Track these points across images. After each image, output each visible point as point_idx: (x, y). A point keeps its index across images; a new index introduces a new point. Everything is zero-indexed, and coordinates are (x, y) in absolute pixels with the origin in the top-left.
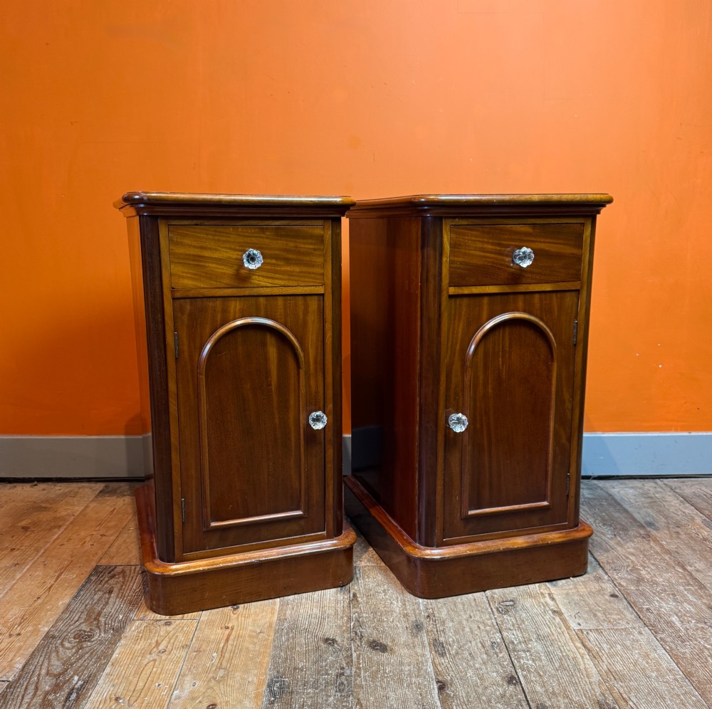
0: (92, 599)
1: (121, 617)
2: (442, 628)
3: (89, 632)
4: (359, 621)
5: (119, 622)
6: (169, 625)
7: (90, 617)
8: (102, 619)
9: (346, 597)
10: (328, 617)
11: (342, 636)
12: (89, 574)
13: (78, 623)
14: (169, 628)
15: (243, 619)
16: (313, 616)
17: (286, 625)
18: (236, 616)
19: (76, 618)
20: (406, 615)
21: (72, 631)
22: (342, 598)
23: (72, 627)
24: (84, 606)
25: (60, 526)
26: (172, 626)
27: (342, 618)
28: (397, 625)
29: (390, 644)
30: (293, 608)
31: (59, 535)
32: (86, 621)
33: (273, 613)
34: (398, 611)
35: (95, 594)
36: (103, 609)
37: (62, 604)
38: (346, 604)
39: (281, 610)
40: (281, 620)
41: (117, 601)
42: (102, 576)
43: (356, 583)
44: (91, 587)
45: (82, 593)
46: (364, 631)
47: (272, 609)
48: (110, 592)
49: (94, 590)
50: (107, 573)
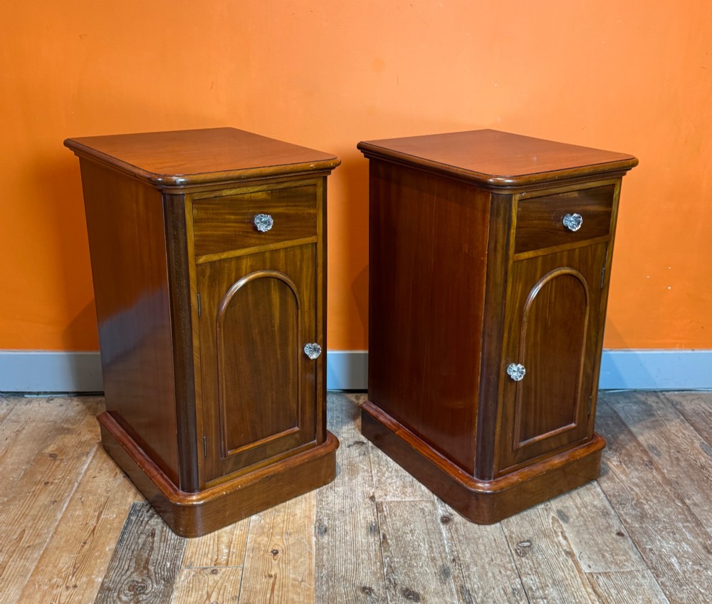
0: (137, 543)
1: (168, 564)
2: (467, 574)
3: (142, 583)
4: (391, 567)
5: (168, 570)
6: (216, 573)
7: (139, 565)
8: (151, 568)
9: (376, 539)
10: (362, 563)
11: (378, 584)
12: (128, 513)
13: (129, 573)
14: (217, 577)
15: (284, 565)
16: (349, 561)
17: (325, 572)
18: (276, 562)
19: (126, 567)
20: (433, 559)
21: (125, 583)
22: (373, 540)
23: (124, 577)
24: (131, 552)
25: (88, 453)
26: (219, 575)
27: (375, 563)
28: (426, 571)
29: (422, 592)
30: (329, 553)
31: (89, 465)
32: (136, 570)
33: (311, 559)
34: (425, 554)
35: (139, 538)
36: (149, 555)
37: (110, 550)
38: (377, 548)
39: (318, 555)
40: (320, 566)
41: (162, 546)
42: (142, 515)
43: (385, 522)
44: (133, 528)
45: (126, 536)
46: (396, 577)
47: (310, 553)
48: (153, 535)
49: (137, 532)
50: (145, 512)
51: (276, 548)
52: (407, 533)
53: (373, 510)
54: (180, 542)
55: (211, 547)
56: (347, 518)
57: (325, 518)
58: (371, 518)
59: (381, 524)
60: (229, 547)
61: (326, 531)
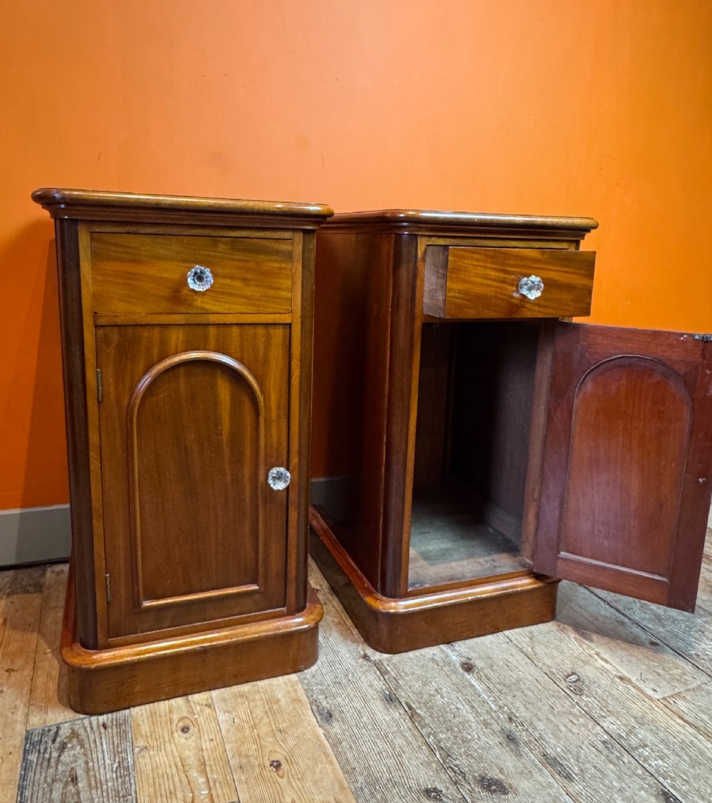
4: (442, 748)
9: (401, 712)
10: (404, 752)
11: (443, 782)
15: (299, 783)
16: (384, 754)
17: (361, 779)
18: (285, 779)
22: (397, 714)
27: (419, 747)
28: (488, 743)
29: (502, 777)
30: (351, 747)
33: (331, 763)
34: (473, 719)
38: (410, 724)
39: (338, 755)
40: (349, 772)
43: (398, 686)
46: (458, 763)
47: (326, 755)
48: (74, 779)
51: (275, 757)
52: (433, 695)
53: (375, 673)
54: (123, 782)
55: (177, 778)
56: (349, 690)
57: (320, 697)
58: (380, 685)
59: (395, 689)
60: (203, 773)
61: (331, 716)
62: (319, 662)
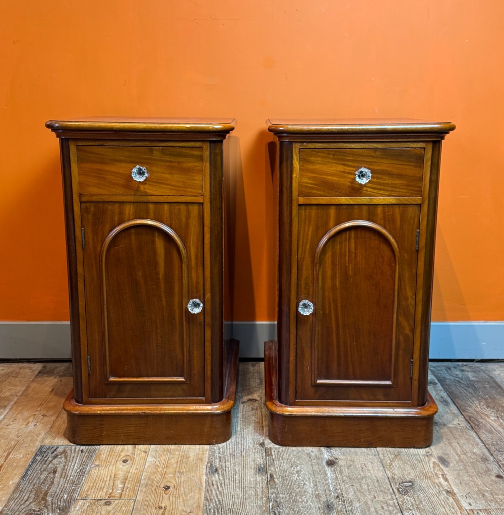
0: (39, 478)
1: (66, 496)
2: (350, 509)
3: (38, 511)
4: (276, 502)
5: (64, 502)
6: (109, 505)
7: (38, 496)
8: (49, 499)
9: (264, 478)
10: (249, 498)
12: (34, 454)
13: (27, 503)
14: (109, 508)
15: (174, 499)
16: (236, 496)
17: (212, 505)
18: (167, 496)
19: (26, 498)
20: (318, 496)
21: (23, 511)
22: (260, 478)
23: (23, 507)
24: (32, 485)
25: (5, 407)
26: (112, 506)
27: (262, 498)
28: (310, 505)
30: (218, 489)
31: (5, 415)
32: (34, 500)
33: (200, 494)
34: (310, 491)
35: (41, 474)
36: (49, 489)
37: (12, 484)
38: (264, 485)
39: (207, 490)
40: (208, 499)
41: (61, 481)
42: (46, 456)
43: (273, 464)
44: (38, 467)
45: (29, 473)
46: (281, 511)
47: (200, 489)
48: (55, 472)
49: (40, 470)
50: (50, 453)
51: (168, 484)
52: (294, 474)
53: (262, 454)
54: (79, 478)
55: (107, 483)
56: (238, 460)
57: (216, 460)
58: (260, 461)
59: (269, 466)
60: (124, 483)
61: (216, 470)
62: (228, 442)
